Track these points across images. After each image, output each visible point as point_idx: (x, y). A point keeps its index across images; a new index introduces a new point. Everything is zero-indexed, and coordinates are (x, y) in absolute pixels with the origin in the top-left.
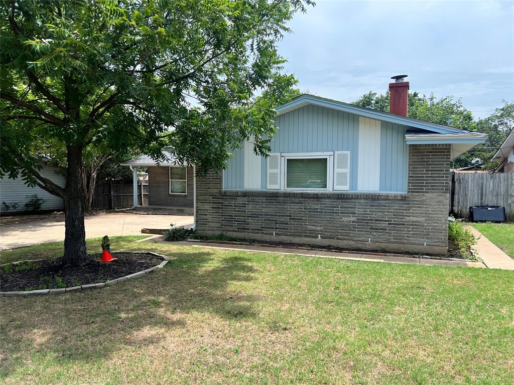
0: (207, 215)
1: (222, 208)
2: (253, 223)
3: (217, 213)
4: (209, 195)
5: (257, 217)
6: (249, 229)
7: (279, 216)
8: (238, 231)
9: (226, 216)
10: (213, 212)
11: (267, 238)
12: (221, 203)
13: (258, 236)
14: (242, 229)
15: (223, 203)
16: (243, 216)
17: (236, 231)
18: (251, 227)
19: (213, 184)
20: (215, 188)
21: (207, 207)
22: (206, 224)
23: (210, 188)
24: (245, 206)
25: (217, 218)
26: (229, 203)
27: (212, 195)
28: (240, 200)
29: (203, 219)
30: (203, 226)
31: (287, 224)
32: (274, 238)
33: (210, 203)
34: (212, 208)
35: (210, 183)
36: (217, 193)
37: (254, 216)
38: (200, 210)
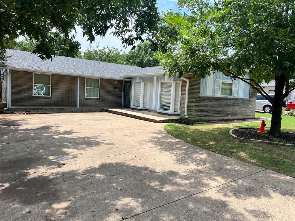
0: (192, 109)
1: (199, 105)
2: (211, 112)
3: (197, 108)
4: (194, 99)
5: (212, 109)
6: (208, 115)
7: (219, 108)
8: (205, 117)
9: (200, 109)
10: (195, 108)
11: (215, 118)
12: (198, 103)
13: (212, 118)
14: (206, 115)
15: (199, 103)
16: (207, 109)
17: (204, 117)
18: (210, 114)
19: (196, 92)
20: (197, 95)
21: (193, 105)
22: (192, 114)
23: (195, 95)
24: (208, 104)
25: (197, 110)
26: (202, 103)
27: (195, 99)
28: (206, 101)
29: (191, 112)
30: (190, 115)
31: (221, 111)
32: (217, 118)
33: (194, 103)
34: (195, 105)
35: (195, 92)
36: (198, 98)
37: (211, 108)
38: (190, 107)
